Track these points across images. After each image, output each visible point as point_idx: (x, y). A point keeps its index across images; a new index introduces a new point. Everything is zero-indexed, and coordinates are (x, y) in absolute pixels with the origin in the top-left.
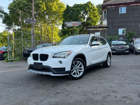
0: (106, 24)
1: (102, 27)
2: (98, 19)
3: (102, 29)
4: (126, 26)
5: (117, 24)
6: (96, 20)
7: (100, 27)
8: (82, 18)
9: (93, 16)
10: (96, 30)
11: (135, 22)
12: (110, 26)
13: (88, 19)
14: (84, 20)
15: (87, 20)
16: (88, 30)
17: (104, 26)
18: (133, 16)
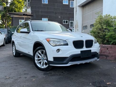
0: (30, 12)
1: (27, 15)
2: (22, 5)
3: (26, 17)
4: (49, 16)
5: (40, 13)
6: (21, 6)
7: (24, 15)
8: (5, 2)
9: (17, 2)
10: (20, 17)
11: (56, 13)
12: (34, 15)
13: (12, 4)
14: (7, 5)
15: (10, 5)
16: (11, 16)
17: (28, 14)
18: (54, 8)
